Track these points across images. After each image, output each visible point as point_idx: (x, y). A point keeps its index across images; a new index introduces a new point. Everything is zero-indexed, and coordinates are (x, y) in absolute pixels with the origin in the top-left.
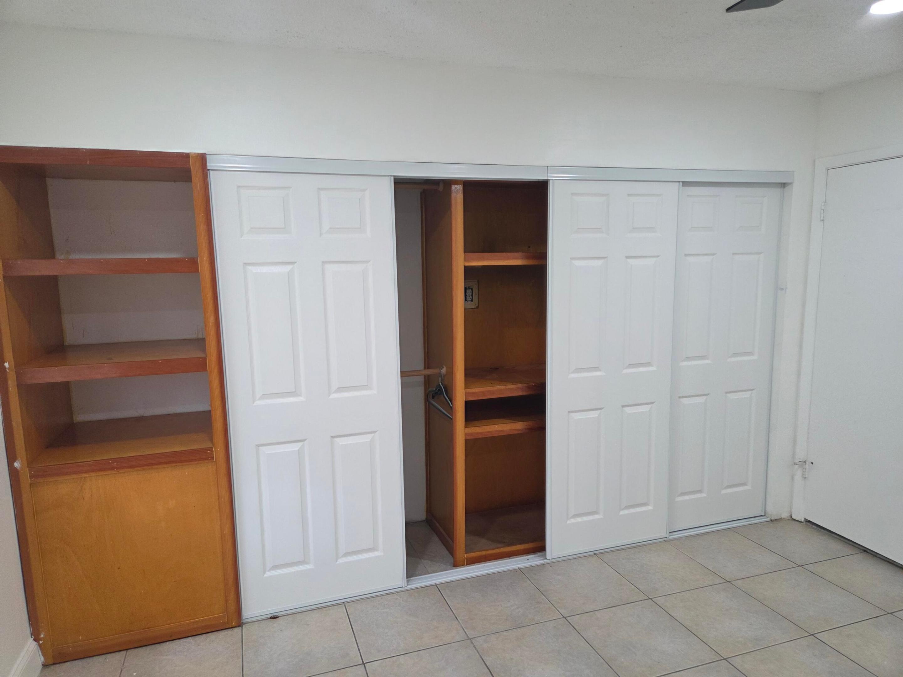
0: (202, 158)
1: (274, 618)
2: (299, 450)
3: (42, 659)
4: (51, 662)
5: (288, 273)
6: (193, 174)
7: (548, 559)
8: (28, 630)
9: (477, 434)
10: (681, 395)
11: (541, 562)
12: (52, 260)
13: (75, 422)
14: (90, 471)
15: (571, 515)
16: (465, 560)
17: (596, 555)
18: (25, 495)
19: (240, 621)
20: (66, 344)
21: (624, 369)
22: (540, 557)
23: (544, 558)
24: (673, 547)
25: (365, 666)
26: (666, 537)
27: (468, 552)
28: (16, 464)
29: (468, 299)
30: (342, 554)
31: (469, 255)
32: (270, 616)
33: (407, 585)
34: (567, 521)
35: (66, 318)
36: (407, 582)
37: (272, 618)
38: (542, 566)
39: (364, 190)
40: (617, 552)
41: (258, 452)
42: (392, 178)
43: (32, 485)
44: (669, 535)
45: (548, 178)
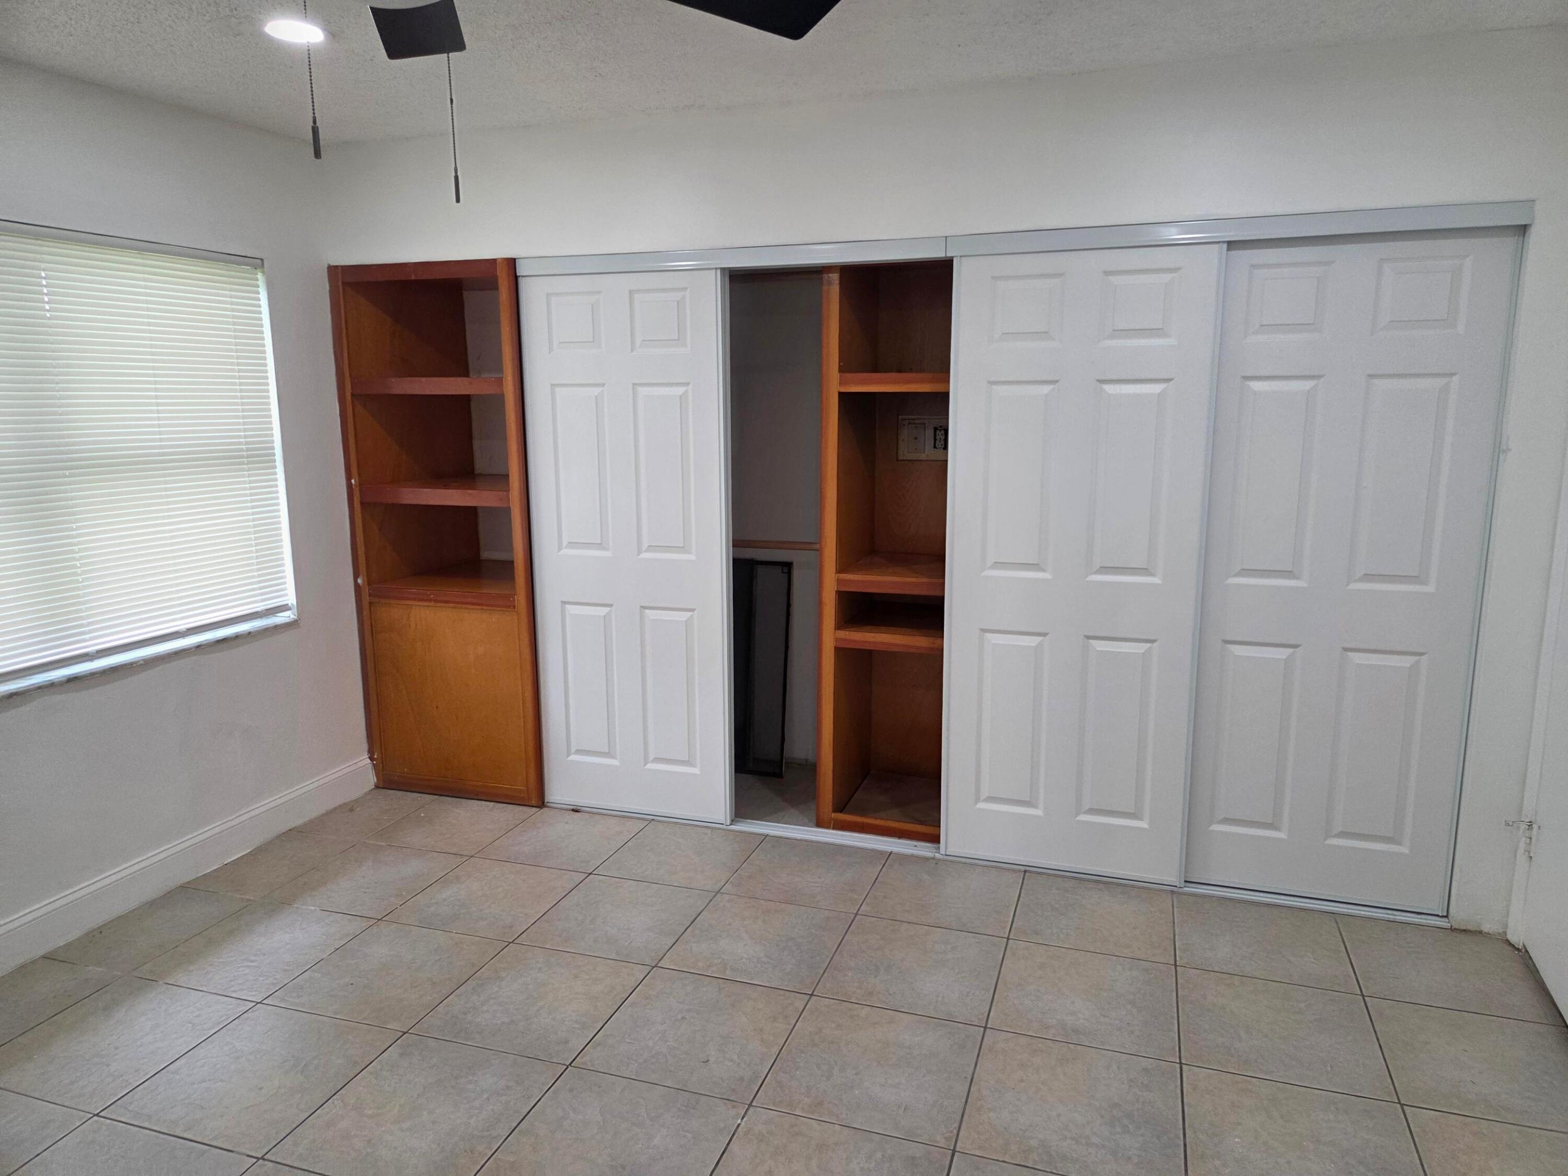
0: (511, 263)
1: (576, 811)
2: (604, 616)
3: (376, 780)
4: (381, 785)
5: (596, 397)
6: (500, 281)
7: (941, 853)
8: (365, 746)
9: (854, 641)
10: (1228, 638)
11: (930, 855)
12: (460, 379)
13: (481, 558)
14: (414, 599)
15: (982, 798)
16: (832, 822)
17: (1026, 872)
18: (366, 612)
19: (541, 802)
20: (476, 472)
21: (1091, 574)
22: (935, 848)
23: (935, 851)
24: (1173, 902)
25: (588, 876)
26: (1176, 886)
27: (835, 811)
28: (360, 581)
29: (938, 445)
30: (651, 758)
31: (848, 375)
32: (572, 807)
33: (731, 824)
34: (976, 803)
35: (476, 444)
36: (732, 821)
37: (574, 810)
38: (927, 859)
39: (685, 289)
40: (1066, 879)
41: (563, 612)
42: (719, 272)
43: (370, 603)
44: (1183, 884)
45: (949, 255)
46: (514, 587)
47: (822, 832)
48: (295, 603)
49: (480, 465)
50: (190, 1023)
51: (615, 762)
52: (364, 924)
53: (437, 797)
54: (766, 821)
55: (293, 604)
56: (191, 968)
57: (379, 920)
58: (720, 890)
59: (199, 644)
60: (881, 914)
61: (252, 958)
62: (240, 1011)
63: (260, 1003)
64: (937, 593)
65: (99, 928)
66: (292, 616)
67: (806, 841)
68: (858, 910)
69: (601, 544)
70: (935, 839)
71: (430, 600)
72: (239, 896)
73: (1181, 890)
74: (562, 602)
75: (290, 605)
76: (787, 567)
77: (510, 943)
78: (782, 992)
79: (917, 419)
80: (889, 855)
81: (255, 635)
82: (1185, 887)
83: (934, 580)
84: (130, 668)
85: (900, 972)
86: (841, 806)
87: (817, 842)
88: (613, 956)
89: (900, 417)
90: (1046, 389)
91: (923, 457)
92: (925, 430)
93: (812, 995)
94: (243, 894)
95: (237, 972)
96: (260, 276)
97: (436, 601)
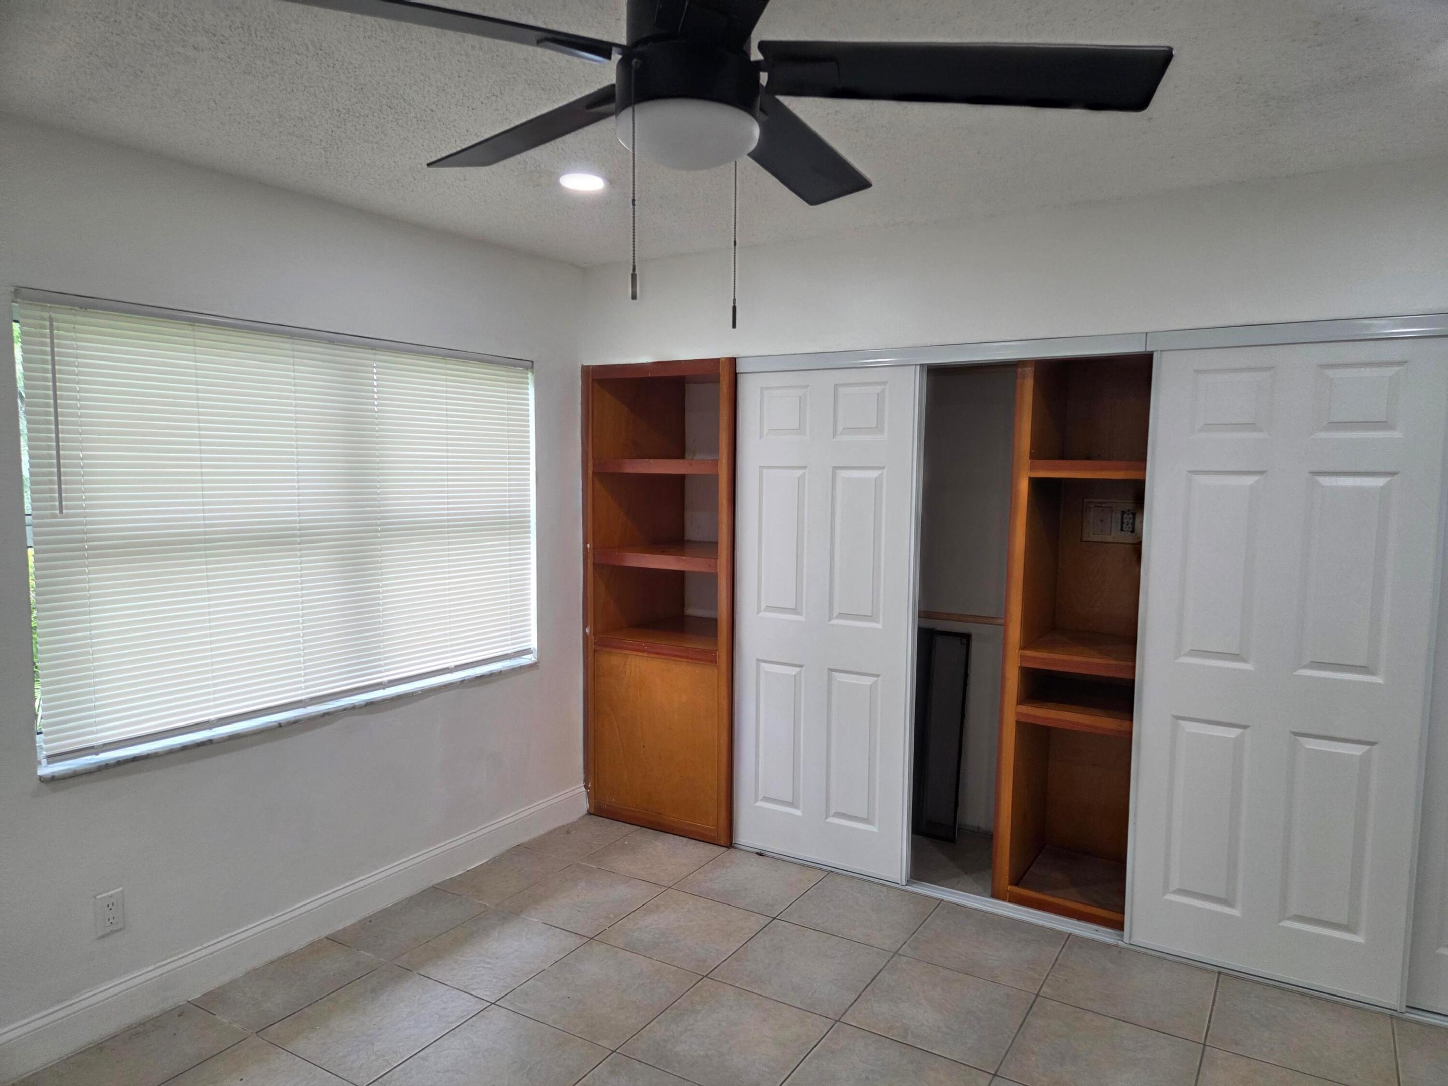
0: (732, 362)
1: (760, 854)
2: (795, 675)
3: (588, 806)
4: (593, 812)
5: (799, 478)
6: (721, 377)
7: (1125, 941)
8: (582, 776)
9: (1035, 717)
11: (1112, 942)
12: (681, 461)
13: (685, 614)
14: (630, 649)
15: (1172, 889)
16: (1008, 894)
17: (1222, 974)
18: (590, 658)
19: (730, 844)
20: (686, 539)
21: (1300, 669)
22: (1118, 935)
23: (1119, 938)
24: (1393, 1030)
25: (772, 920)
26: (1396, 1010)
27: (1010, 884)
28: (587, 631)
29: (1126, 528)
30: (832, 811)
31: (1037, 461)
32: (757, 851)
33: (906, 885)
34: (1164, 894)
35: (688, 515)
36: (908, 882)
37: (758, 854)
38: (1108, 946)
39: (885, 383)
40: (1266, 987)
41: (758, 667)
42: (918, 367)
43: (595, 651)
44: (1404, 1009)
45: (1149, 349)
46: (716, 644)
47: (997, 904)
48: (536, 648)
49: (692, 533)
50: (437, 1014)
51: (798, 813)
52: (578, 941)
53: (639, 827)
54: (939, 886)
55: (534, 649)
56: (440, 963)
57: (591, 939)
58: (898, 951)
59: (462, 679)
60: (1063, 998)
61: (488, 960)
62: (478, 1009)
63: (494, 1003)
64: (1127, 676)
65: (370, 916)
66: (533, 659)
67: (982, 911)
68: (1040, 991)
69: (795, 609)
70: (1118, 925)
71: (643, 651)
72: (477, 901)
73: (1401, 1015)
74: (758, 660)
75: (532, 649)
76: (966, 638)
77: (704, 977)
78: (963, 1067)
79: (1104, 503)
80: (1069, 937)
81: (505, 674)
82: (1407, 1012)
83: (1123, 663)
84: (410, 697)
85: (1088, 1065)
86: (1017, 881)
87: (993, 914)
88: (798, 1004)
89: (1086, 500)
90: (1251, 480)
91: (1109, 539)
92: (1112, 513)
93: (995, 1075)
94: (480, 900)
95: (476, 971)
96: (530, 375)
97: (649, 652)
